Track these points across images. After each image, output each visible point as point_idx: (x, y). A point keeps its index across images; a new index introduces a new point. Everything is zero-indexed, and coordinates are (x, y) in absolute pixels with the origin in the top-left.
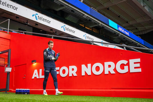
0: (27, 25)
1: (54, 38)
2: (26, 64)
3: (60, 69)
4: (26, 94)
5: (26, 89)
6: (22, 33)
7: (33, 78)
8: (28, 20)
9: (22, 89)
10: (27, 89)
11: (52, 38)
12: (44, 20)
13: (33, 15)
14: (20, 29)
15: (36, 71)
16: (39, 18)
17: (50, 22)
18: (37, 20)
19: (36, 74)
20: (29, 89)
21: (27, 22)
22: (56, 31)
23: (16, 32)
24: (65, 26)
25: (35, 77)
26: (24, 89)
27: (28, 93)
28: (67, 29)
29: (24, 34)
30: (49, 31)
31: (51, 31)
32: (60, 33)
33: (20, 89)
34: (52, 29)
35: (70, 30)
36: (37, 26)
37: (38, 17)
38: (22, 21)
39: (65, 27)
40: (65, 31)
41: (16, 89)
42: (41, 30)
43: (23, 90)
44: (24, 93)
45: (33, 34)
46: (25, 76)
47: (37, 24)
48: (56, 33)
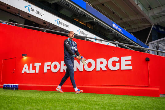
0: (19, 16)
1: (47, 31)
2: (16, 58)
3: (51, 64)
4: (14, 89)
5: (14, 84)
6: (13, 24)
7: (23, 72)
8: (20, 11)
9: (10, 84)
10: (16, 84)
11: (45, 32)
12: (37, 12)
13: (26, 7)
14: (11, 21)
15: (26, 66)
16: (32, 9)
17: (43, 14)
18: (29, 11)
19: (26, 69)
20: (18, 85)
21: (19, 14)
22: (49, 25)
23: (6, 24)
24: (58, 19)
25: (24, 72)
26: (12, 84)
27: (17, 88)
28: (61, 23)
29: (14, 25)
30: (42, 24)
31: (45, 25)
32: (53, 27)
33: (8, 84)
34: (45, 22)
35: (64, 24)
36: (29, 19)
37: (30, 9)
38: (14, 12)
39: (58, 21)
40: (58, 24)
41: (4, 84)
42: (34, 22)
43: (12, 86)
44: (12, 88)
45: (25, 27)
46: (14, 71)
47: (29, 16)
48: (49, 26)
